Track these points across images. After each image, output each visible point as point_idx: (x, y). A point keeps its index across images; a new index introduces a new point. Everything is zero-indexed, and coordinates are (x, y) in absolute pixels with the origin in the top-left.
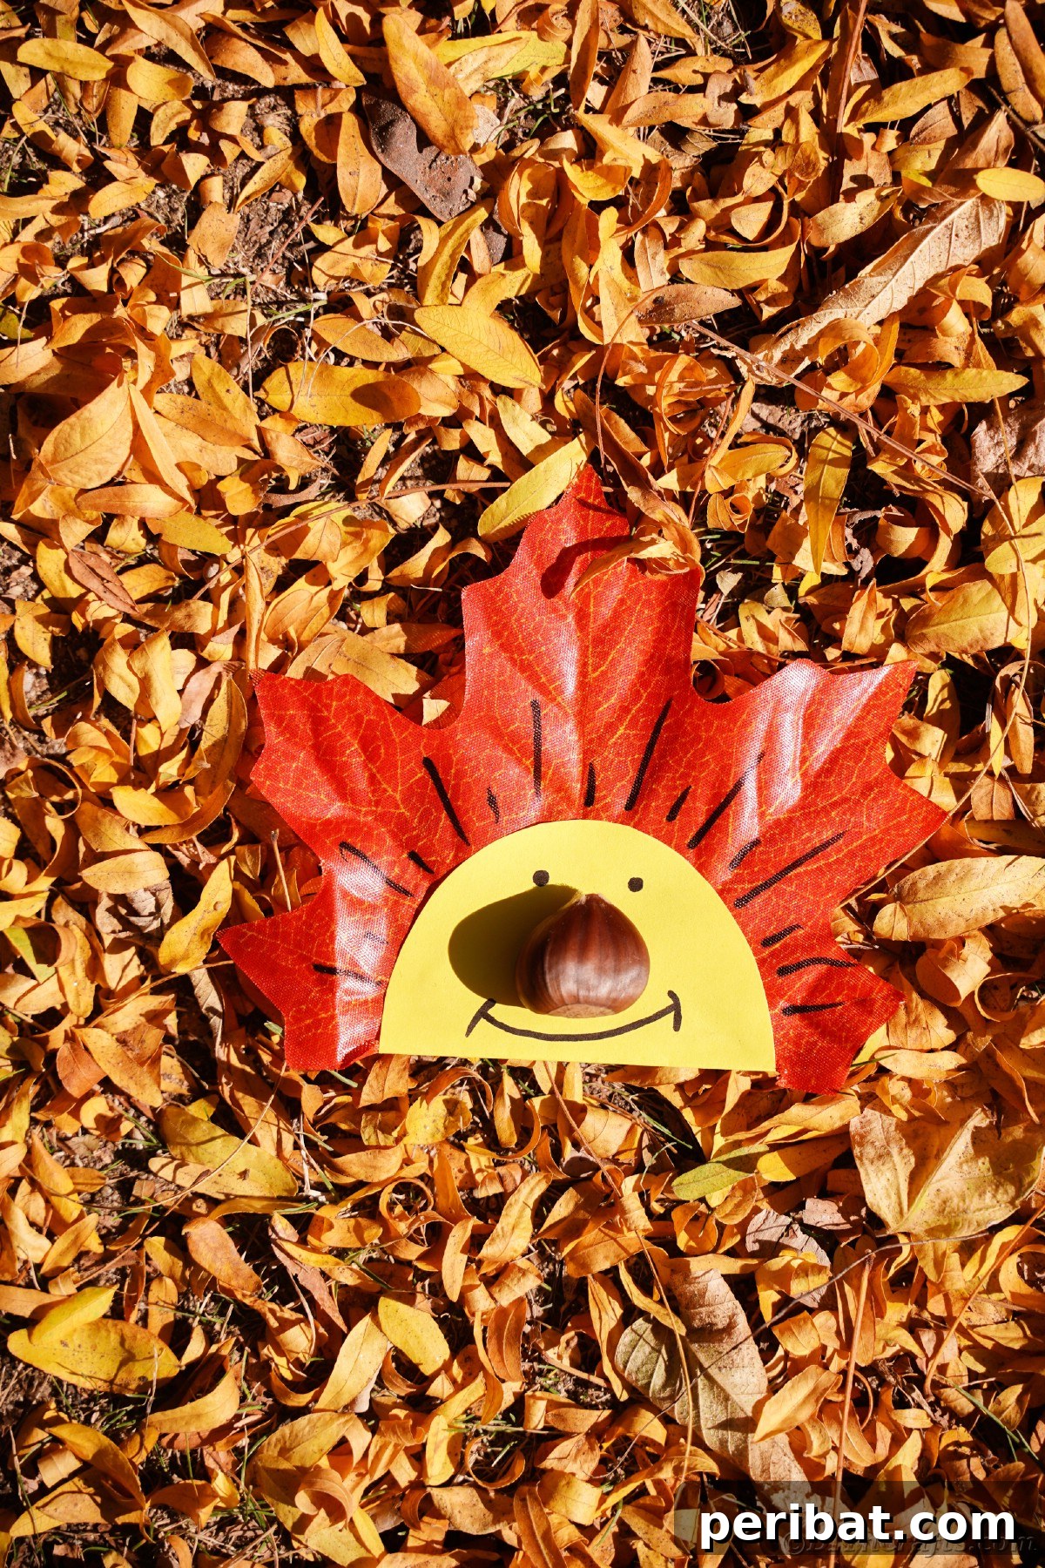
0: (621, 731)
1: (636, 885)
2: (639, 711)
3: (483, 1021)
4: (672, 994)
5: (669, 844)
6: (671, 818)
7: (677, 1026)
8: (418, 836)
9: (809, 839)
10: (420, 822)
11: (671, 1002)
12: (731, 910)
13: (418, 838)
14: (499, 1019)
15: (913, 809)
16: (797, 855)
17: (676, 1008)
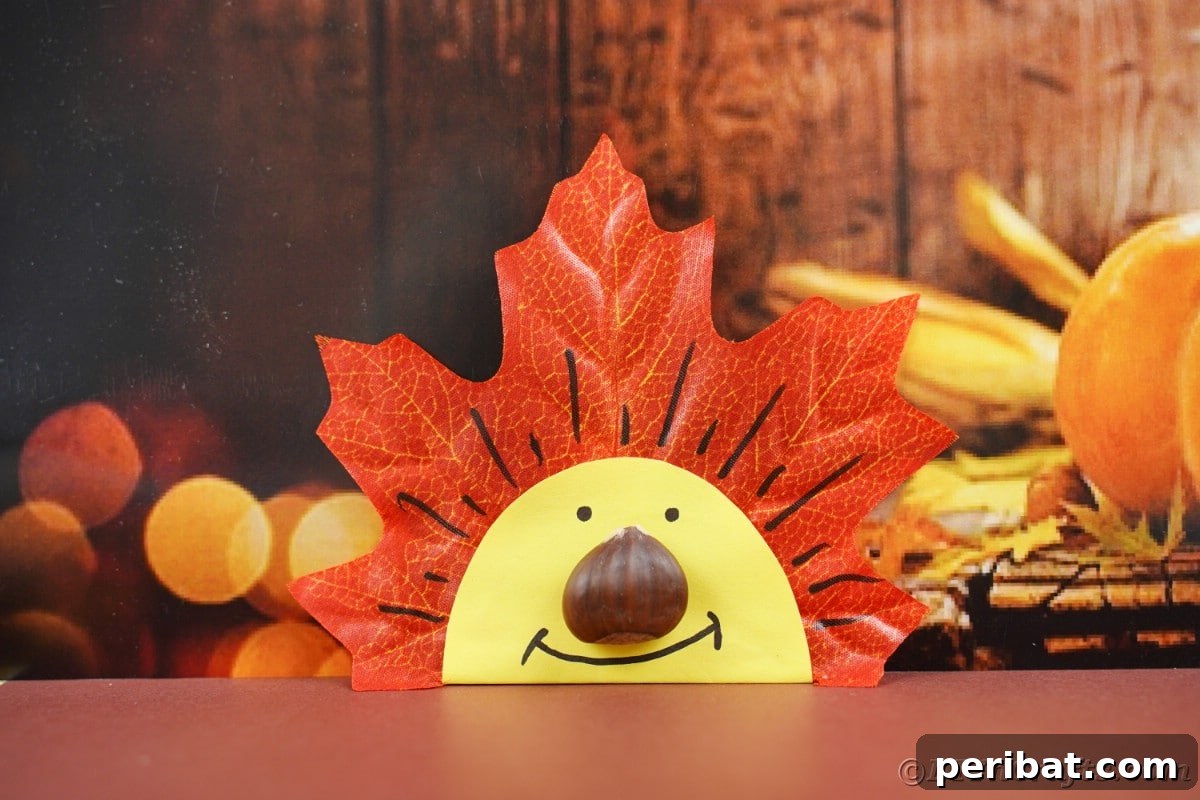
0: (650, 374)
1: (672, 515)
2: (665, 355)
3: (537, 650)
4: (711, 615)
5: (701, 475)
6: (701, 451)
7: (718, 645)
8: (469, 481)
9: (830, 464)
10: (470, 469)
11: (711, 622)
12: (762, 533)
13: (469, 484)
14: (551, 646)
15: (922, 429)
16: (821, 479)
17: (715, 627)
